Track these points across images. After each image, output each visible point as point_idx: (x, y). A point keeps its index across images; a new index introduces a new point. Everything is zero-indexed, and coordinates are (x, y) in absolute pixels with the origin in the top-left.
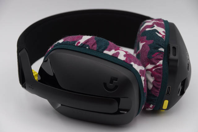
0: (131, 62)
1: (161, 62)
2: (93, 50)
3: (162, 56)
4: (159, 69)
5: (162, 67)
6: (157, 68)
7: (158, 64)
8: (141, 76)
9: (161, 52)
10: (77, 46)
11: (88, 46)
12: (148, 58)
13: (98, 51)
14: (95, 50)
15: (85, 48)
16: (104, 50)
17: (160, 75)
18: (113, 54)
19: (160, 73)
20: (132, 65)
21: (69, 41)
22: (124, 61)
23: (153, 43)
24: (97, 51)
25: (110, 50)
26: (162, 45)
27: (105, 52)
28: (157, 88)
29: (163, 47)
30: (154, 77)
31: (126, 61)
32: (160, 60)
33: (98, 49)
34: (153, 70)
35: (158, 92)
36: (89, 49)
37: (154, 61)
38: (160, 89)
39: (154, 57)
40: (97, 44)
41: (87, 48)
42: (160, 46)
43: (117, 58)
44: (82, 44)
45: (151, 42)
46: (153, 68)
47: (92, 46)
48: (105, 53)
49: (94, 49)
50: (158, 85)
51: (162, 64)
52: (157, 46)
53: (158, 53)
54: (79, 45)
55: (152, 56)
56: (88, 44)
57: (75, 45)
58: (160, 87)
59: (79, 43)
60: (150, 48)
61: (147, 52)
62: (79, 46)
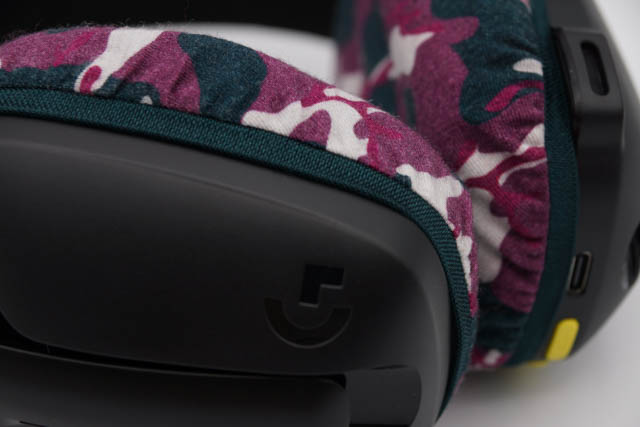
0: (398, 164)
1: (537, 135)
2: (184, 111)
3: (536, 104)
4: (532, 172)
5: (545, 160)
6: (517, 168)
7: (524, 147)
8: (454, 235)
9: (529, 79)
10: (85, 93)
11: (149, 89)
12: (465, 118)
13: (211, 117)
14: (193, 113)
15: (135, 101)
16: (245, 106)
17: (538, 203)
18: (300, 128)
19: (536, 194)
20: (405, 183)
21: (33, 65)
22: (360, 162)
23: (479, 33)
24: (208, 114)
25: (276, 106)
26: (527, 42)
27: (253, 118)
28: (525, 274)
29: (534, 54)
30: (506, 220)
31: (370, 161)
32: (532, 123)
33: (208, 107)
34: (502, 180)
35: (533, 290)
36: (157, 105)
37: (501, 134)
38: (538, 278)
39: (497, 113)
40: (199, 76)
41: (147, 100)
42: (521, 46)
43: (322, 148)
44: (111, 78)
45: (462, 28)
46: (500, 169)
47: (174, 90)
48: (250, 128)
49: (189, 107)
50: (530, 256)
51: (542, 144)
52: (506, 49)
53: (515, 89)
54: (97, 85)
55: (488, 108)
56: (146, 77)
57: (72, 91)
58: (539, 266)
59: (95, 73)
60: (466, 62)
61: (453, 87)
62: (97, 95)
